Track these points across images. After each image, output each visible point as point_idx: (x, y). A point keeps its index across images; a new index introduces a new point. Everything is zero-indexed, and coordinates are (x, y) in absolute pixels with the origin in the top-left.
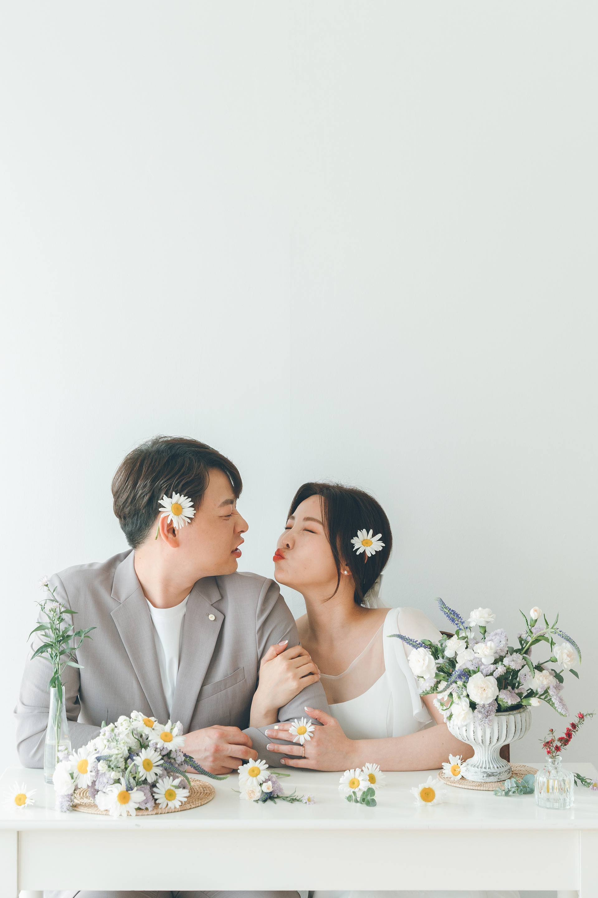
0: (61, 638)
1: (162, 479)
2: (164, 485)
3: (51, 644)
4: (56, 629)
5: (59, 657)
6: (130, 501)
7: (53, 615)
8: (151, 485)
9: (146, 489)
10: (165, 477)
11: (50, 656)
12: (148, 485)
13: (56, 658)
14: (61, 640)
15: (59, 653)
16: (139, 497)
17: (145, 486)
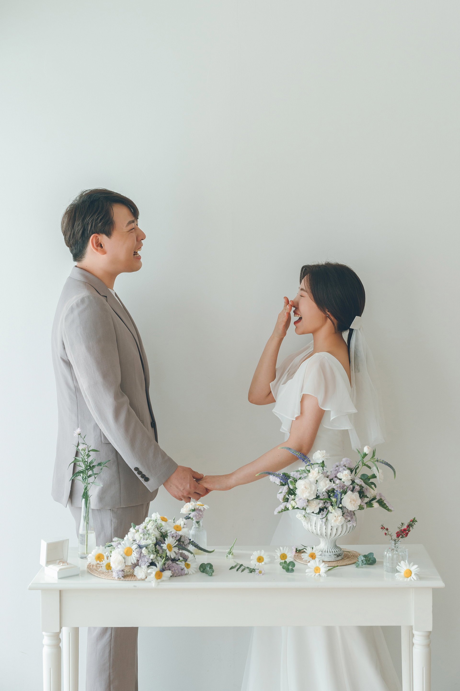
0: (89, 467)
1: (88, 218)
2: (90, 221)
3: (83, 471)
4: (85, 462)
5: (88, 479)
6: (72, 236)
7: (83, 453)
8: (82, 223)
9: (80, 227)
10: (89, 216)
11: (82, 478)
12: (81, 223)
13: (86, 480)
14: (88, 469)
15: (87, 477)
16: (76, 233)
17: (79, 225)
